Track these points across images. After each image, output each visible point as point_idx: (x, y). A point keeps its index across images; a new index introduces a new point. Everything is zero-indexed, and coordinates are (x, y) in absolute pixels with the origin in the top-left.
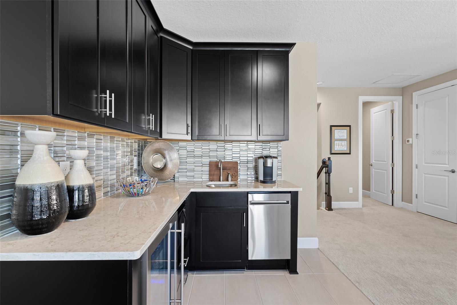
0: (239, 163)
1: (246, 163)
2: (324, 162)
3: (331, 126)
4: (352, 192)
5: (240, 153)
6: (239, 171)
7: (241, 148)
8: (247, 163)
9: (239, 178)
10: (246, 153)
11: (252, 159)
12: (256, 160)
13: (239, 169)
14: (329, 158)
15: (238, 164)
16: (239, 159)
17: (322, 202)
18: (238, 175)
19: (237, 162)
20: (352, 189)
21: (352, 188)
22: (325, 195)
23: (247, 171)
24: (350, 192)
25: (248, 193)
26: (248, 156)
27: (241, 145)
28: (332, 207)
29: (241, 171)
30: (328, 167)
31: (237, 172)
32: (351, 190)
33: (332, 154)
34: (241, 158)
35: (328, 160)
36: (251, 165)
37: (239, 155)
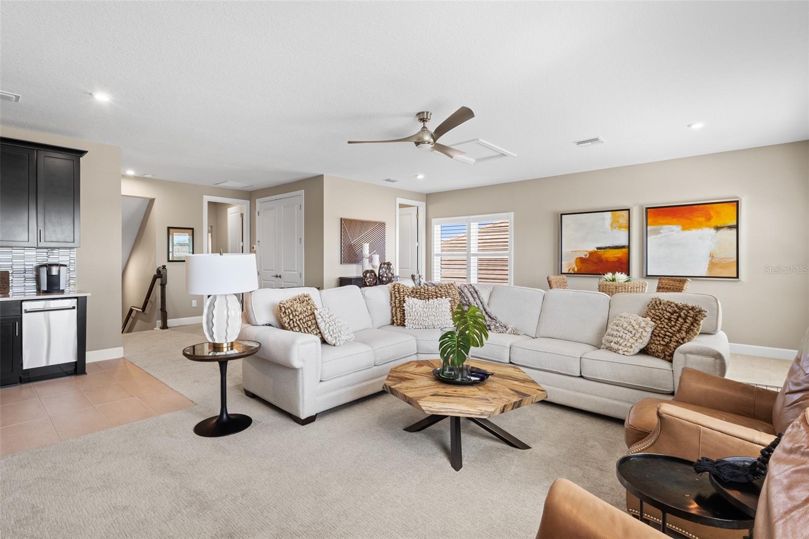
0: (10, 272)
1: (23, 272)
2: (159, 271)
3: (169, 228)
4: (196, 306)
5: (13, 261)
6: (10, 282)
7: (14, 255)
8: (25, 273)
9: (10, 290)
10: (23, 261)
11: (32, 267)
12: (38, 269)
13: (10, 280)
14: (164, 267)
15: (9, 274)
16: (10, 268)
17: (158, 321)
18: (9, 287)
19: (8, 272)
20: (196, 303)
21: (195, 301)
22: (160, 311)
23: (24, 282)
24: (193, 306)
25: (22, 301)
26: (26, 264)
27: (13, 251)
28: (168, 326)
29: (14, 282)
30: (162, 277)
31: (8, 283)
32: (194, 302)
33: (169, 261)
34: (14, 267)
35: (163, 269)
36: (32, 275)
37: (11, 264)
